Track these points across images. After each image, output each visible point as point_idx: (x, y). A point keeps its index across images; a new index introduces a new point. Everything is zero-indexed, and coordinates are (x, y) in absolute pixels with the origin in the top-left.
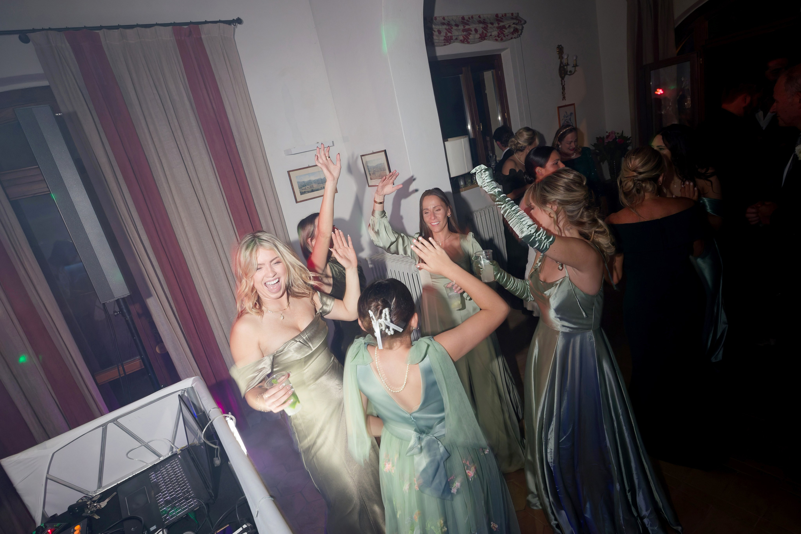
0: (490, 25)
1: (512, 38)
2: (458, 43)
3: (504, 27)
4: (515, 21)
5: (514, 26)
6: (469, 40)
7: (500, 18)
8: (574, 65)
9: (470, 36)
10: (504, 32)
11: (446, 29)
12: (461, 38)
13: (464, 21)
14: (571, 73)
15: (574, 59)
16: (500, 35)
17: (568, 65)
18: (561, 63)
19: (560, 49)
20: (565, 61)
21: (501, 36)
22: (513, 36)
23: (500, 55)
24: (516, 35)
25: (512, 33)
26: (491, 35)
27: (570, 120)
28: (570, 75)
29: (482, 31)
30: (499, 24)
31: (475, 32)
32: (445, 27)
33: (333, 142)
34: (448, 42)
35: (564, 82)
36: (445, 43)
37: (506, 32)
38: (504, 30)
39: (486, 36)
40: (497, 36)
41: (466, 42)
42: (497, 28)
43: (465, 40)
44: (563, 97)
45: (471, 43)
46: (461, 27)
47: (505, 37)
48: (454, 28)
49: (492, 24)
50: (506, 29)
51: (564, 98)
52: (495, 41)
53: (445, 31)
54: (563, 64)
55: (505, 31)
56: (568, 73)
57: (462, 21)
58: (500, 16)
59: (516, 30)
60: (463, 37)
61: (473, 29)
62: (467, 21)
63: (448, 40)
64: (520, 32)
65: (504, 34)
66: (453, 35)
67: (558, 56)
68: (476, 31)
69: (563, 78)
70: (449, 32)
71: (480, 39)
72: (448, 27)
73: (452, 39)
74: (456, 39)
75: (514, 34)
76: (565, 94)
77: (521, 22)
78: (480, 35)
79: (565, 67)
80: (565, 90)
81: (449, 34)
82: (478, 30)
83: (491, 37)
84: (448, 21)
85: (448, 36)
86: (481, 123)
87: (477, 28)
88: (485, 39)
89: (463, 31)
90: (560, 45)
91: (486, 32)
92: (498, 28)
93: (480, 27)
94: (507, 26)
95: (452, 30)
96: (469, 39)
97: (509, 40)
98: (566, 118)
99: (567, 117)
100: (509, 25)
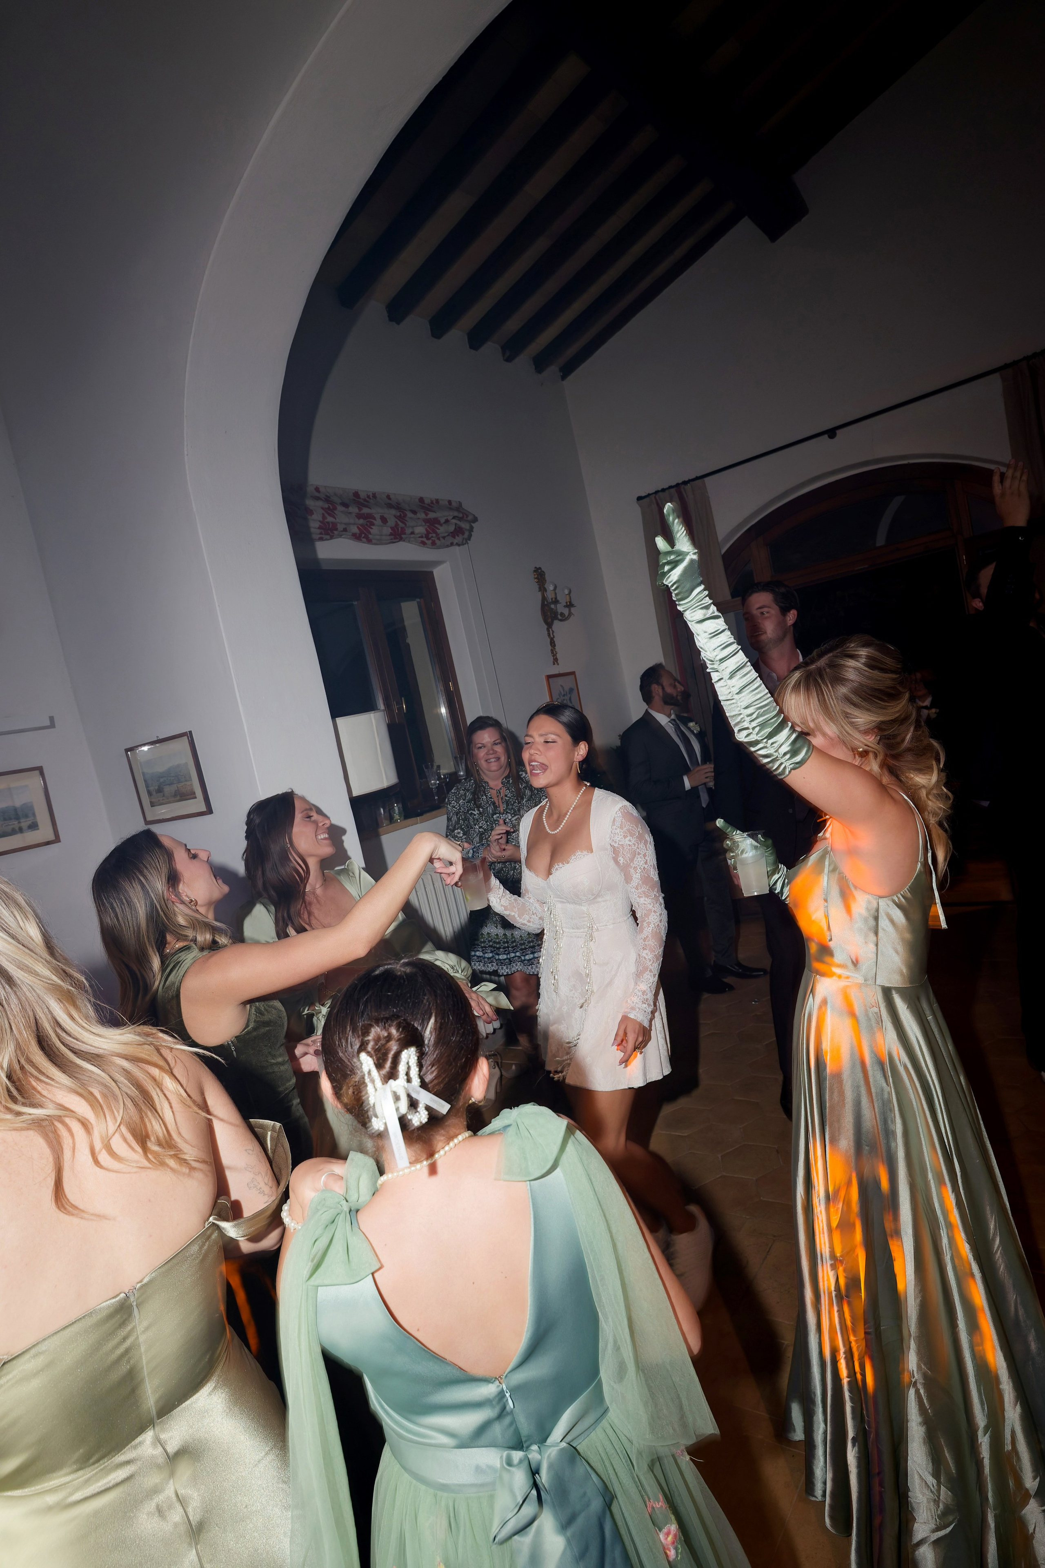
0: (410, 515)
1: (452, 544)
2: (348, 538)
3: (436, 521)
4: (456, 514)
5: (454, 521)
6: (370, 536)
7: (428, 505)
8: (567, 603)
9: (372, 528)
10: (437, 531)
11: (322, 508)
12: (355, 530)
13: (359, 500)
14: (564, 618)
15: (567, 593)
16: (430, 535)
17: (556, 602)
18: (544, 599)
19: (540, 576)
20: (550, 596)
21: (432, 537)
22: (455, 541)
23: (432, 573)
24: (458, 539)
25: (454, 534)
26: (413, 533)
27: (571, 702)
28: (561, 620)
29: (396, 522)
30: (427, 514)
31: (382, 522)
32: (320, 503)
33: (52, 719)
34: (327, 534)
35: (553, 632)
36: (321, 536)
37: (442, 530)
39: (403, 532)
40: (424, 535)
41: (364, 540)
42: (424, 521)
43: (363, 535)
44: (554, 659)
45: (374, 541)
46: (354, 509)
47: (439, 539)
48: (340, 508)
49: (414, 512)
51: (556, 661)
52: (421, 545)
53: (323, 511)
54: (547, 602)
55: (439, 529)
56: (559, 617)
57: (354, 500)
58: (427, 501)
59: (458, 531)
60: (358, 527)
61: (377, 516)
62: (365, 500)
63: (329, 531)
64: (466, 534)
65: (437, 534)
66: (338, 520)
67: (536, 587)
68: (384, 520)
69: (549, 625)
70: (329, 514)
71: (392, 537)
72: (326, 506)
73: (336, 529)
74: (345, 530)
75: (456, 537)
76: (556, 653)
77: (467, 516)
78: (391, 528)
79: (553, 606)
80: (555, 645)
81: (330, 519)
82: (388, 520)
83: (412, 536)
84: (327, 496)
85: (328, 523)
86: (403, 698)
87: (385, 516)
88: (401, 539)
89: (359, 516)
90: (538, 567)
91: (403, 526)
93: (391, 514)
95: (335, 512)
96: (370, 534)
97: (448, 546)
98: (564, 698)
99: (564, 695)
100: (446, 518)
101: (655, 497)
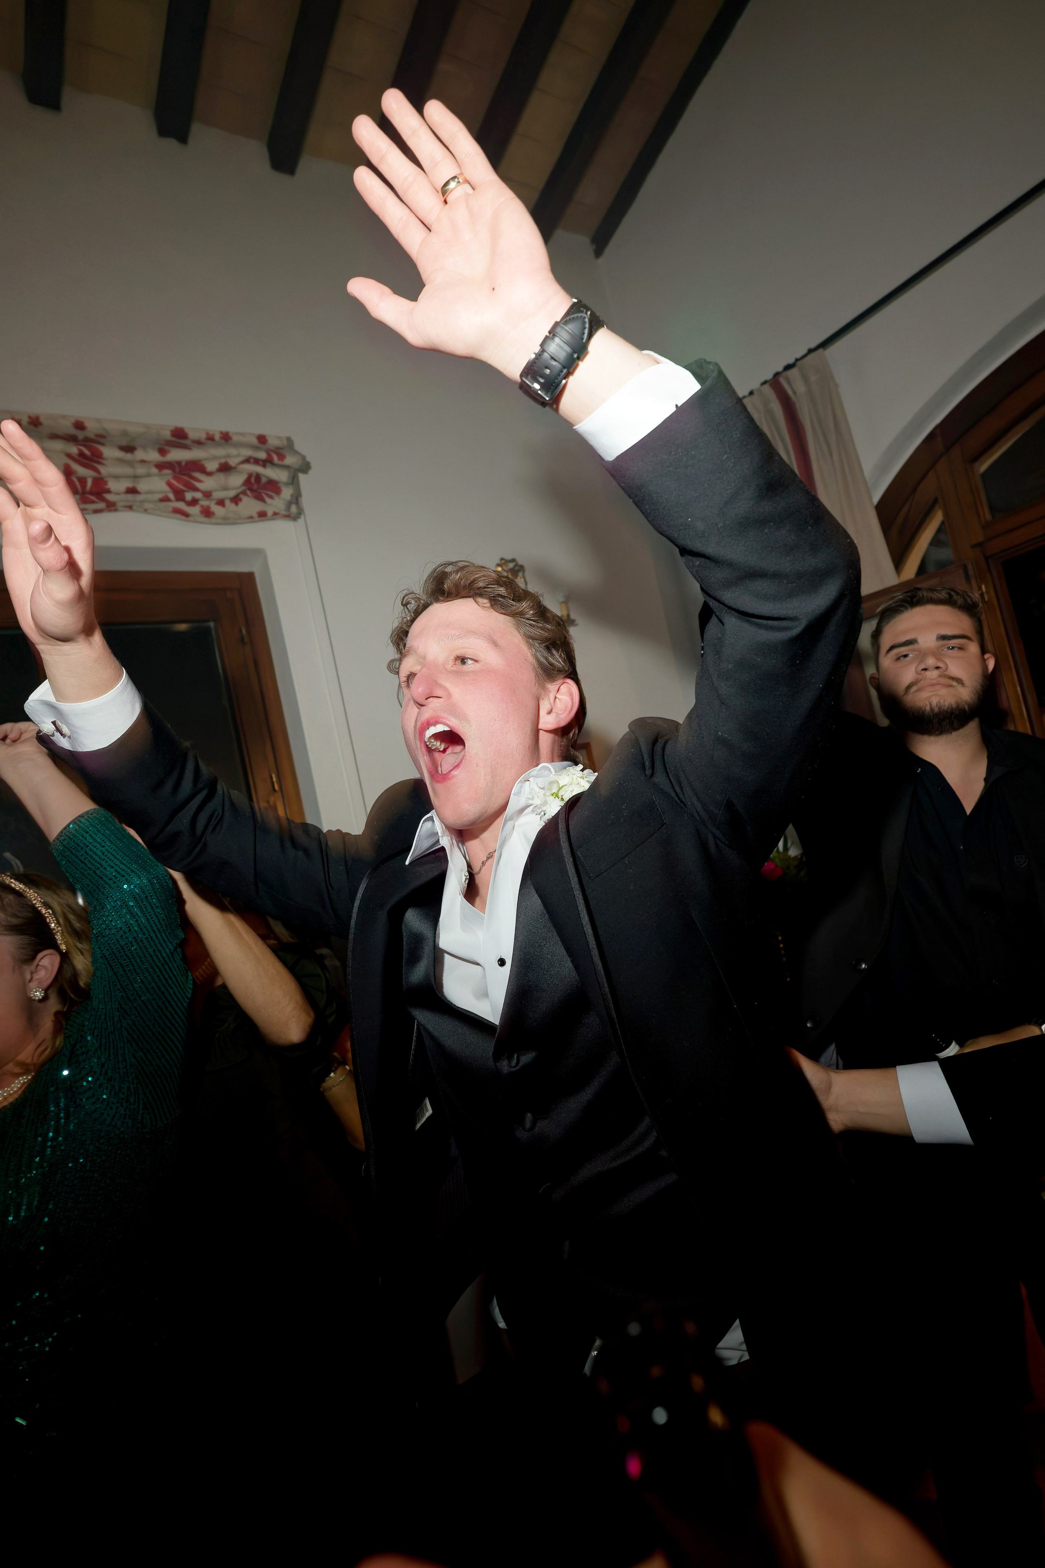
1: (258, 514)
22: (267, 508)
23: (252, 575)
38: (197, 475)
50: (209, 474)
75: (267, 499)
92: (160, 466)
94: (212, 466)
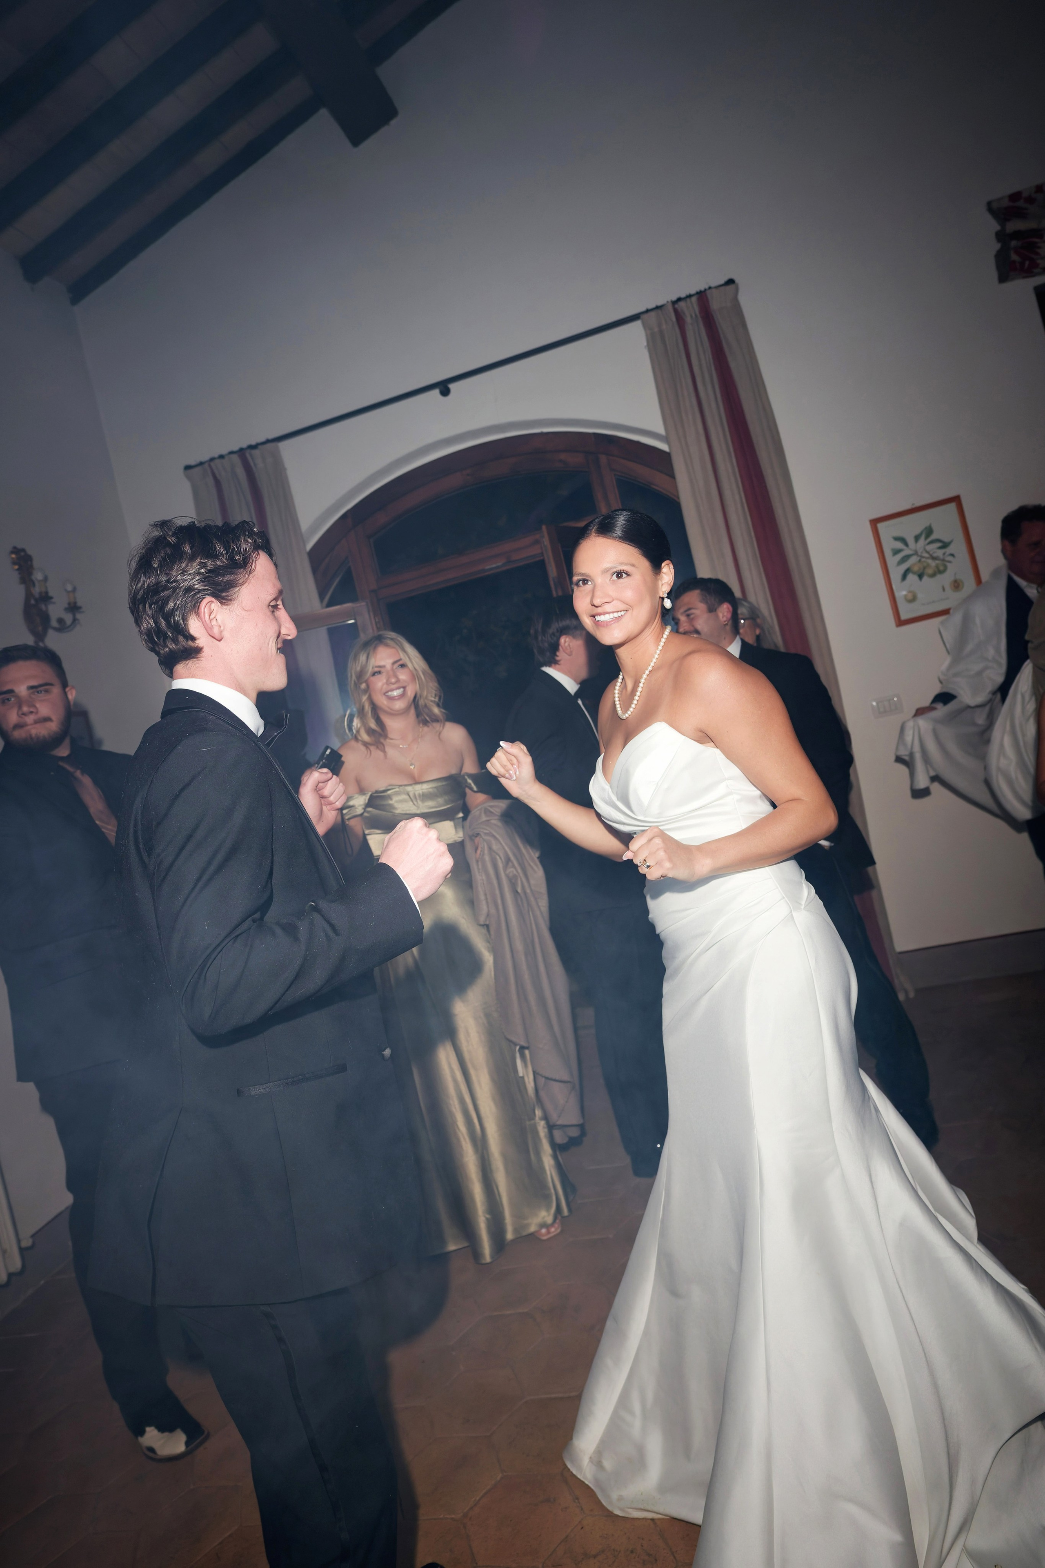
8: (70, 604)
14: (64, 626)
15: (69, 590)
17: (47, 598)
79: (42, 606)
101: (210, 466)
